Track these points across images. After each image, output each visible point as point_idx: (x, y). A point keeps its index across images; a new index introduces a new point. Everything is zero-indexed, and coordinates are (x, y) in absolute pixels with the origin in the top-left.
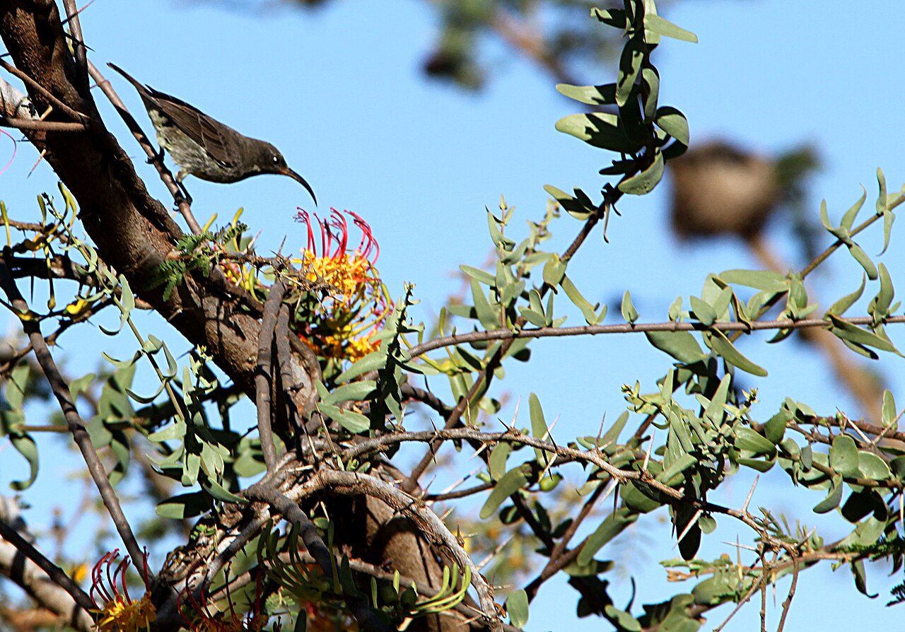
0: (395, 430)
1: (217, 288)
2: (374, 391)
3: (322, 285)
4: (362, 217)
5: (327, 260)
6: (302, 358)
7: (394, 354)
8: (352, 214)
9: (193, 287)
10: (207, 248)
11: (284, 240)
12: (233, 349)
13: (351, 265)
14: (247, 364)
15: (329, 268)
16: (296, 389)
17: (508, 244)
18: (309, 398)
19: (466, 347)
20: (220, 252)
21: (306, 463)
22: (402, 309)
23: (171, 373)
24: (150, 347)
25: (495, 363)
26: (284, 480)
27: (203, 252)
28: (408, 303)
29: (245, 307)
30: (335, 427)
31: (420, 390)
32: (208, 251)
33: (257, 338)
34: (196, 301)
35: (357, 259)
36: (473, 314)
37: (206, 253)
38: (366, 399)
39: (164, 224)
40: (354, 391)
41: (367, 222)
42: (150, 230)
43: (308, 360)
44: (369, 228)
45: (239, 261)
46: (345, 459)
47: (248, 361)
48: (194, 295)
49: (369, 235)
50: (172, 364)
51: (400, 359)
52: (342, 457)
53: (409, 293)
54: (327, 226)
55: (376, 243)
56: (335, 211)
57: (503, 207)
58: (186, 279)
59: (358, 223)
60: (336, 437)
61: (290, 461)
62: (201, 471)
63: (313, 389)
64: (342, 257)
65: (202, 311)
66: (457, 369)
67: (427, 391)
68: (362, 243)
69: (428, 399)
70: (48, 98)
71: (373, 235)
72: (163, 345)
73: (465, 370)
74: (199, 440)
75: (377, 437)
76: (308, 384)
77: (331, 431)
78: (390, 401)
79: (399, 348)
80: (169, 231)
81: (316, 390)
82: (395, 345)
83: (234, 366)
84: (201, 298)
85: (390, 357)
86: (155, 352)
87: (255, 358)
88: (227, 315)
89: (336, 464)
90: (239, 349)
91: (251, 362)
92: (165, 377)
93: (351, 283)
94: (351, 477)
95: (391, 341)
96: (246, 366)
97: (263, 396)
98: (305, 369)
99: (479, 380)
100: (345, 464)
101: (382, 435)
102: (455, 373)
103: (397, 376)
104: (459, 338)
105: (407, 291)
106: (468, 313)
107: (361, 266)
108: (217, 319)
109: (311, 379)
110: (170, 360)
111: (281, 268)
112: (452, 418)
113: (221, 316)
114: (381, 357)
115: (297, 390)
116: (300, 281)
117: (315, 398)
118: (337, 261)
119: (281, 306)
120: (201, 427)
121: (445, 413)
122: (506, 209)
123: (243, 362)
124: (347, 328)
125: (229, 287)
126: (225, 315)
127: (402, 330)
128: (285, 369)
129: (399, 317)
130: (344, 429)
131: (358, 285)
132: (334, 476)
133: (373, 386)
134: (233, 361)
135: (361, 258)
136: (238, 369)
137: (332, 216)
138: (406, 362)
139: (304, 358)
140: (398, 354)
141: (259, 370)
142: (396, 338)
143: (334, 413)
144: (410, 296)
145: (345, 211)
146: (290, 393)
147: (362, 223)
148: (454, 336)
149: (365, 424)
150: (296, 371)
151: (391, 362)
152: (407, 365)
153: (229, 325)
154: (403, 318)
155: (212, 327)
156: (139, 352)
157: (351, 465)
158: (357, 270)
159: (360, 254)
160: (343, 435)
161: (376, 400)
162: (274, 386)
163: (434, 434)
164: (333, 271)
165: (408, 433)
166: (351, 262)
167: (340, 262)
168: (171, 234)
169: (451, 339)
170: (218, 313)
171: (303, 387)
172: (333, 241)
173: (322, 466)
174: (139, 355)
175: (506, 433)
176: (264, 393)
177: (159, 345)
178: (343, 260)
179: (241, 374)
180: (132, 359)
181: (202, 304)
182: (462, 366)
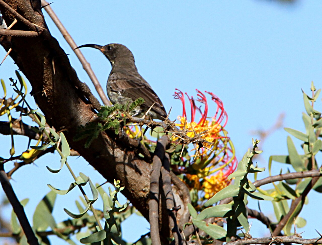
0: (245, 237)
2: (231, 211)
3: (199, 140)
5: (194, 124)
6: (178, 189)
7: (244, 187)
8: (211, 94)
9: (107, 141)
10: (117, 115)
11: (171, 110)
12: (133, 183)
13: (210, 127)
14: (142, 193)
15: (196, 129)
17: (316, 114)
18: (183, 215)
20: (127, 118)
22: (251, 157)
23: (94, 198)
24: (80, 181)
25: (304, 195)
27: (115, 118)
28: (255, 153)
29: (140, 155)
30: (202, 234)
31: (255, 211)
32: (118, 117)
33: (149, 176)
34: (109, 150)
35: (214, 124)
36: (288, 161)
37: (118, 118)
38: (225, 217)
39: (89, 99)
40: (217, 211)
41: (221, 99)
42: (79, 103)
43: (182, 190)
44: (222, 103)
45: (139, 124)
48: (108, 147)
49: (222, 108)
50: (94, 192)
51: (249, 190)
53: (256, 146)
54: (193, 102)
55: (226, 114)
56: (199, 92)
57: (313, 89)
58: (103, 135)
59: (215, 100)
60: (203, 241)
63: (185, 209)
64: (204, 123)
65: (114, 157)
66: (280, 197)
67: (259, 211)
68: (217, 113)
69: (260, 217)
70: (14, 14)
72: (88, 180)
73: (286, 198)
74: (114, 243)
75: (232, 241)
76: (182, 206)
77: (201, 238)
78: (241, 217)
79: (248, 183)
80: (92, 104)
81: (187, 210)
82: (245, 181)
83: (133, 194)
84: (113, 149)
85: (242, 189)
86: (84, 184)
87: (147, 189)
88: (130, 160)
90: (137, 182)
91: (144, 191)
92: (90, 201)
93: (209, 139)
95: (242, 178)
96: (141, 194)
97: (154, 214)
98: (180, 196)
99: (294, 204)
101: (236, 240)
102: (279, 200)
103: (245, 201)
104: (284, 176)
106: (285, 160)
107: (216, 128)
108: (123, 163)
109: (184, 203)
110: (93, 190)
111: (169, 128)
113: (126, 161)
114: (236, 189)
115: (177, 210)
116: (183, 137)
117: (187, 215)
118: (201, 125)
119: (164, 154)
120: (115, 234)
122: (315, 90)
123: (140, 191)
124: (207, 169)
125: (131, 141)
127: (250, 170)
128: (169, 196)
129: (248, 162)
130: (208, 236)
131: (214, 141)
133: (229, 208)
134: (133, 191)
135: (216, 123)
136: (136, 196)
137: (198, 95)
138: (252, 192)
140: (248, 187)
141: (151, 196)
142: (246, 175)
143: (201, 226)
144: (256, 148)
145: (206, 92)
146: (172, 212)
147: (217, 100)
148: (280, 175)
149: (223, 233)
151: (242, 192)
152: (253, 194)
153: (131, 166)
154: (251, 163)
155: (120, 167)
156: (73, 184)
158: (213, 131)
159: (215, 121)
160: (207, 240)
161: (231, 217)
162: (160, 208)
163: (271, 239)
165: (254, 239)
166: (209, 125)
167: (203, 126)
168: (93, 106)
169: (279, 177)
170: (125, 159)
171: (180, 208)
174: (73, 186)
175: (320, 239)
176: (155, 212)
177: (86, 180)
178: (205, 124)
179: (138, 199)
180: (68, 189)
181: (113, 153)
182: (285, 195)
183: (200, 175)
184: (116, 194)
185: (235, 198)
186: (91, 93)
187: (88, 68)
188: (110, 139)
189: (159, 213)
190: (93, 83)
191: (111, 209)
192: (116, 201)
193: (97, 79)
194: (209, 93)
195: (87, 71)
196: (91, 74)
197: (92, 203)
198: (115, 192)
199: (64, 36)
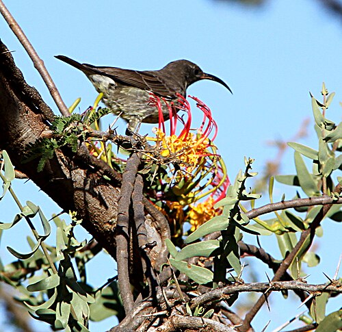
0: (235, 281)
1: (82, 162)
2: (218, 248)
3: (175, 161)
4: (204, 102)
5: (174, 138)
6: (154, 220)
7: (235, 218)
8: (196, 99)
9: (62, 160)
10: (75, 128)
12: (96, 213)
13: (194, 142)
14: (108, 225)
15: (176, 144)
16: (150, 246)
17: (329, 124)
18: (160, 253)
19: (292, 211)
20: (86, 131)
21: (160, 309)
22: (242, 180)
23: (45, 233)
24: (28, 212)
25: (316, 223)
26: (140, 325)
27: (72, 131)
28: (248, 175)
29: (106, 177)
30: (183, 278)
31: (253, 246)
32: (76, 130)
33: (116, 203)
34: (65, 172)
35: (199, 138)
36: (296, 182)
37: (75, 132)
38: (211, 256)
39: (38, 107)
40: (201, 249)
41: (208, 106)
42: (27, 113)
43: (159, 222)
44: (209, 111)
45: (102, 139)
46: (193, 306)
47: (108, 222)
48: (63, 167)
49: (209, 117)
50: (46, 225)
51: (240, 222)
52: (190, 305)
53: (249, 167)
55: (215, 124)
57: (325, 93)
58: (57, 153)
59: (200, 107)
60: (184, 287)
61: (145, 308)
62: (71, 316)
63: (163, 246)
64: (186, 136)
65: (71, 181)
66: (284, 229)
67: (259, 247)
68: (203, 123)
69: (259, 254)
71: (212, 116)
72: (38, 210)
73: (291, 230)
74: (70, 290)
75: (220, 288)
76: (159, 242)
77: (180, 282)
78: (231, 257)
79: (239, 213)
80: (43, 113)
81: (166, 247)
82: (236, 210)
83: (97, 227)
84: (71, 170)
85: (232, 220)
86: (32, 216)
87: (114, 220)
88: (93, 185)
89: (185, 310)
90: (101, 212)
91: (111, 223)
92: (40, 237)
93: (194, 158)
94: (198, 321)
95: (233, 207)
96: (107, 227)
97: (122, 252)
98: (156, 229)
99: (303, 238)
100: (193, 311)
101: (224, 286)
102: (282, 232)
103: (236, 236)
104: (287, 204)
105: (247, 165)
106: (292, 182)
107: (202, 143)
108: (83, 190)
109: (162, 237)
110: (44, 223)
111: (139, 145)
112: (280, 270)
113: (87, 187)
114: (224, 220)
115: (151, 248)
116: (155, 157)
117: (165, 253)
118: (183, 139)
119: (136, 176)
120: (71, 279)
121: (274, 266)
122: (327, 94)
123: (105, 223)
124: (191, 195)
125: (93, 160)
126: (90, 186)
127: (242, 197)
128: (141, 230)
129: (240, 187)
130: (191, 281)
131: (199, 159)
132: (184, 320)
133: (216, 245)
134: (96, 223)
135: (203, 136)
136: (100, 229)
138: (245, 224)
139: (156, 220)
140: (239, 218)
141: (119, 230)
142: (237, 204)
143: (182, 267)
144: (249, 169)
145: (189, 96)
146: (145, 250)
147: (203, 106)
148: (283, 202)
149: (209, 277)
150: (149, 231)
151: (233, 224)
152: (245, 227)
153: (94, 195)
154: (243, 188)
155: (78, 195)
156: (18, 215)
157: (198, 311)
158: (199, 146)
159: (201, 133)
160: (189, 286)
161: (219, 257)
162: (131, 243)
163: (268, 285)
164: (179, 146)
165: (246, 285)
166: (194, 139)
168: (45, 116)
169: (280, 205)
170: (85, 184)
171: (156, 245)
172: (178, 121)
173: (174, 312)
174: (18, 218)
175: (330, 284)
176: (123, 250)
177: (35, 210)
178: (188, 138)
179: (102, 233)
180: (13, 222)
181: (71, 175)
182: (289, 226)
183: (182, 202)
184: (72, 229)
185: (223, 233)
186: (41, 99)
187: (41, 67)
188: (66, 158)
189: (129, 251)
190: (48, 85)
191: (66, 248)
192: (72, 238)
193: (52, 81)
194: (193, 98)
195: (39, 70)
196: (45, 74)
197: (42, 240)
198: (71, 226)
199: (11, 26)
